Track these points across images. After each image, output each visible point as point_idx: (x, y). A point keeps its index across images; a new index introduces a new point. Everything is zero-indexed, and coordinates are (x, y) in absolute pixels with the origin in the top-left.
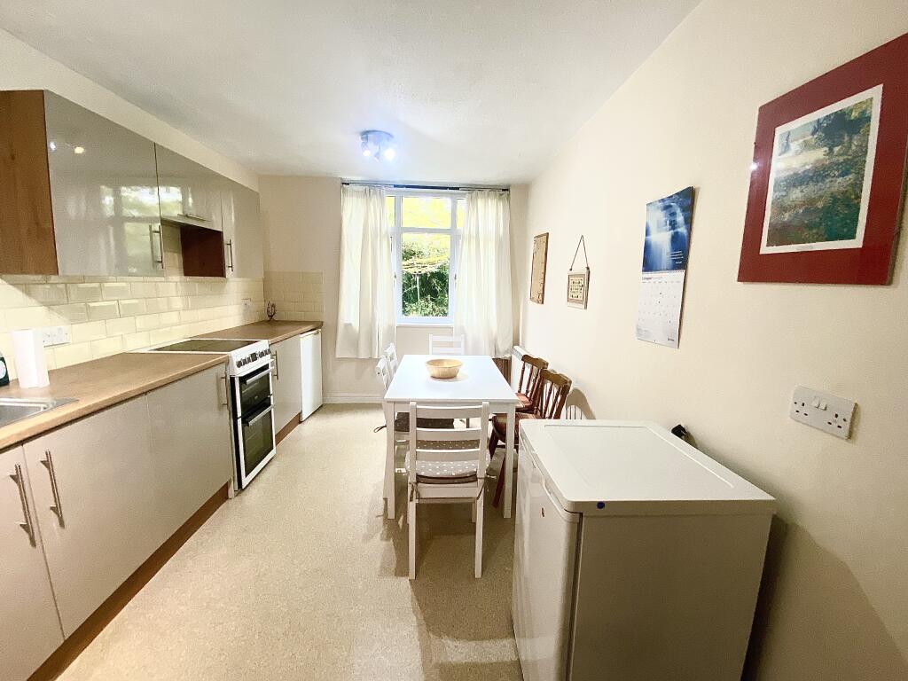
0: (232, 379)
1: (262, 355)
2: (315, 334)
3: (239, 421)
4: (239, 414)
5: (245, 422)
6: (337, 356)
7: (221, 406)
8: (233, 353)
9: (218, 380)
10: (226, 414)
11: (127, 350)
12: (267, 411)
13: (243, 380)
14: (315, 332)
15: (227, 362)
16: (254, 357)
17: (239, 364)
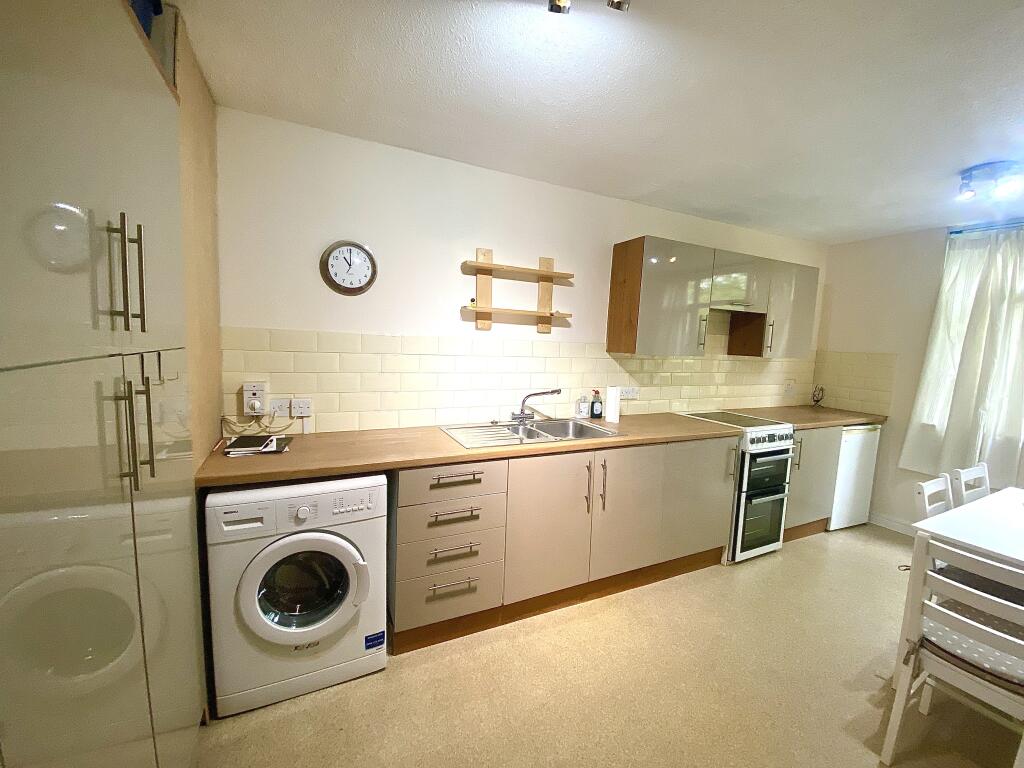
0: (743, 454)
1: (781, 438)
2: (870, 430)
3: (744, 495)
4: (745, 488)
5: (749, 499)
6: (901, 466)
7: (727, 474)
8: (749, 429)
9: (730, 450)
10: (731, 484)
11: (672, 411)
12: (778, 496)
13: (754, 457)
14: (869, 427)
15: (741, 436)
16: (772, 438)
17: (753, 441)
